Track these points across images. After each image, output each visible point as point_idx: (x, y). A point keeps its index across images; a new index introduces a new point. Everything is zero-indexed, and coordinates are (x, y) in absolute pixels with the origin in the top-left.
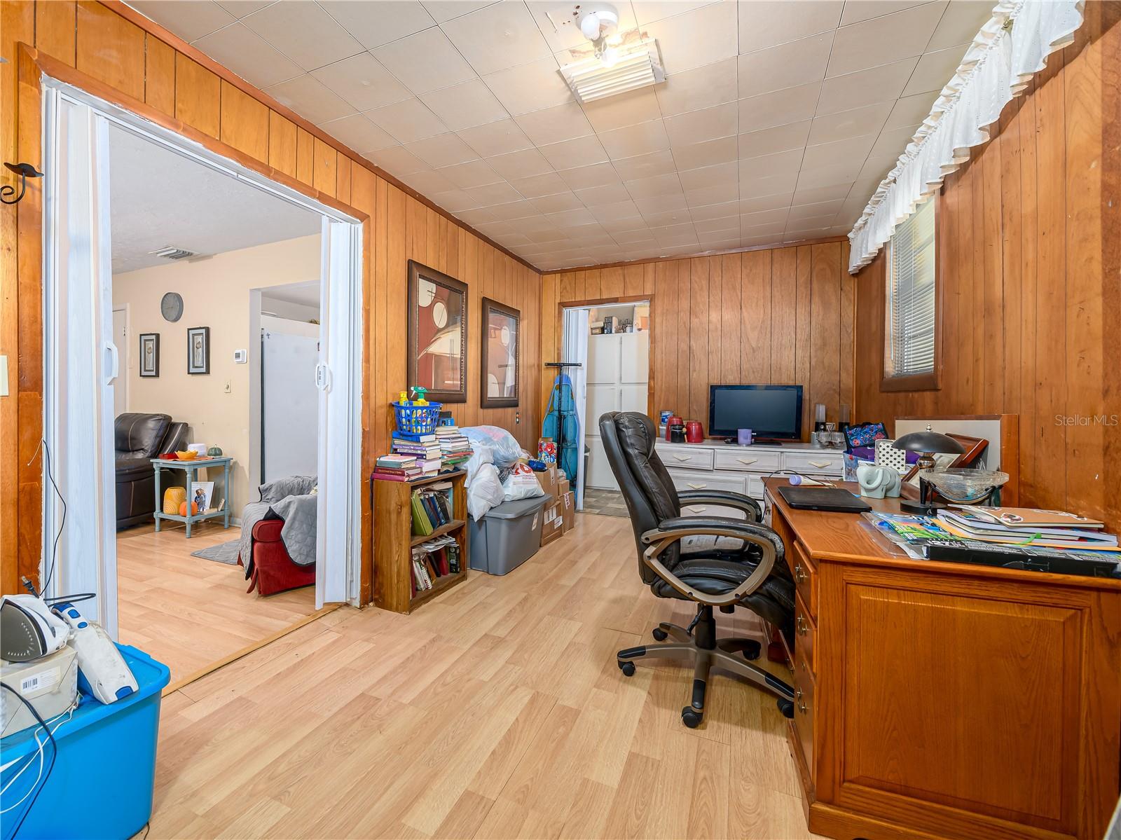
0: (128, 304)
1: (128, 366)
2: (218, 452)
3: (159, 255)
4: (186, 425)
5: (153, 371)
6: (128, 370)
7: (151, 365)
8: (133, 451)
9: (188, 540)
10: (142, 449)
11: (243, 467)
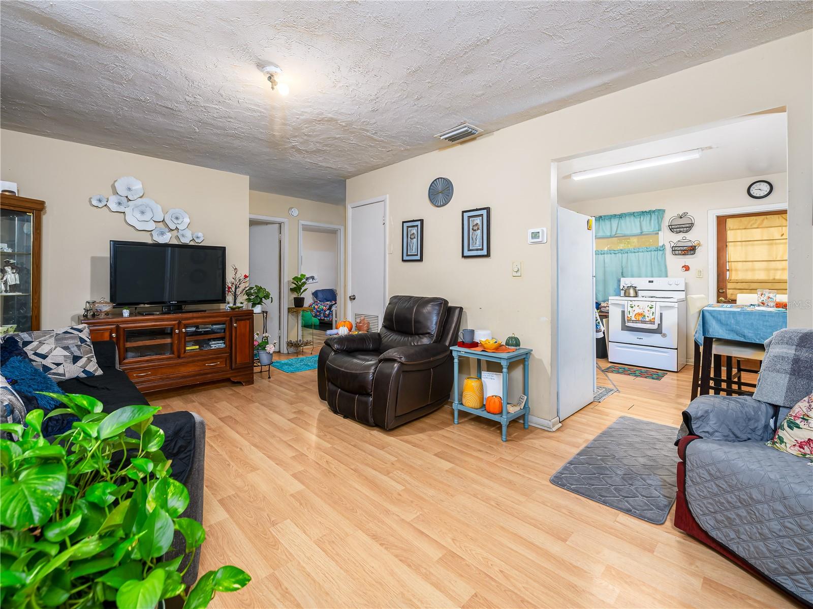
0: (388, 195)
1: (387, 252)
2: (514, 342)
3: (442, 138)
4: (461, 309)
5: (417, 255)
6: (387, 255)
7: (414, 249)
8: (418, 334)
9: (504, 443)
10: (429, 333)
11: (540, 361)
